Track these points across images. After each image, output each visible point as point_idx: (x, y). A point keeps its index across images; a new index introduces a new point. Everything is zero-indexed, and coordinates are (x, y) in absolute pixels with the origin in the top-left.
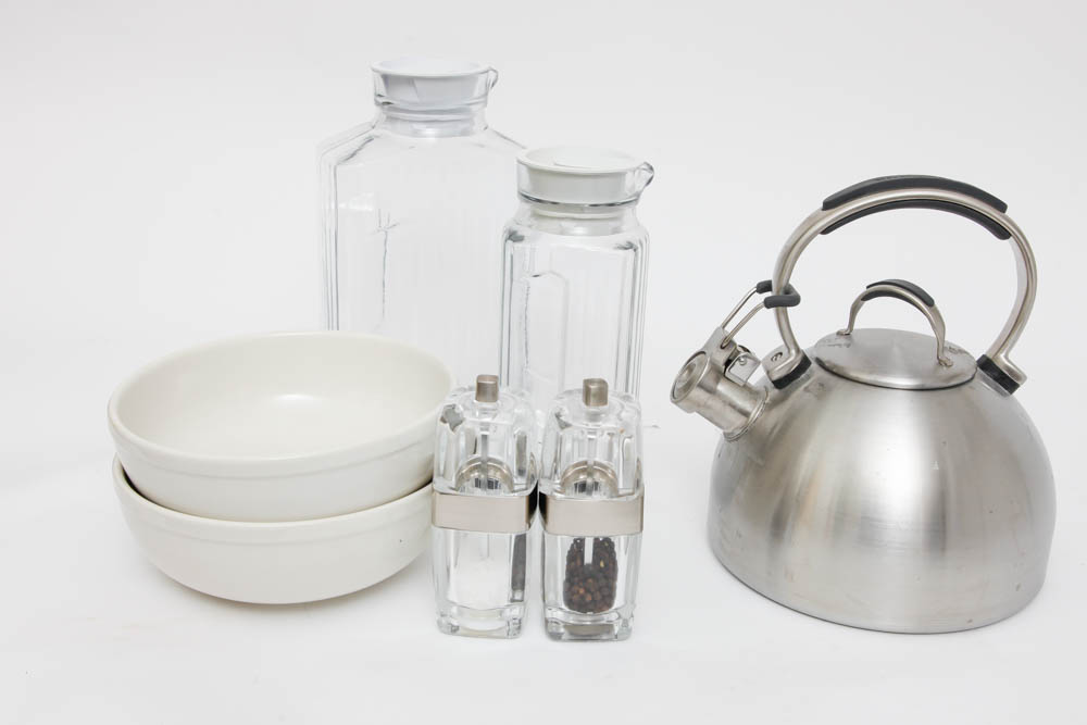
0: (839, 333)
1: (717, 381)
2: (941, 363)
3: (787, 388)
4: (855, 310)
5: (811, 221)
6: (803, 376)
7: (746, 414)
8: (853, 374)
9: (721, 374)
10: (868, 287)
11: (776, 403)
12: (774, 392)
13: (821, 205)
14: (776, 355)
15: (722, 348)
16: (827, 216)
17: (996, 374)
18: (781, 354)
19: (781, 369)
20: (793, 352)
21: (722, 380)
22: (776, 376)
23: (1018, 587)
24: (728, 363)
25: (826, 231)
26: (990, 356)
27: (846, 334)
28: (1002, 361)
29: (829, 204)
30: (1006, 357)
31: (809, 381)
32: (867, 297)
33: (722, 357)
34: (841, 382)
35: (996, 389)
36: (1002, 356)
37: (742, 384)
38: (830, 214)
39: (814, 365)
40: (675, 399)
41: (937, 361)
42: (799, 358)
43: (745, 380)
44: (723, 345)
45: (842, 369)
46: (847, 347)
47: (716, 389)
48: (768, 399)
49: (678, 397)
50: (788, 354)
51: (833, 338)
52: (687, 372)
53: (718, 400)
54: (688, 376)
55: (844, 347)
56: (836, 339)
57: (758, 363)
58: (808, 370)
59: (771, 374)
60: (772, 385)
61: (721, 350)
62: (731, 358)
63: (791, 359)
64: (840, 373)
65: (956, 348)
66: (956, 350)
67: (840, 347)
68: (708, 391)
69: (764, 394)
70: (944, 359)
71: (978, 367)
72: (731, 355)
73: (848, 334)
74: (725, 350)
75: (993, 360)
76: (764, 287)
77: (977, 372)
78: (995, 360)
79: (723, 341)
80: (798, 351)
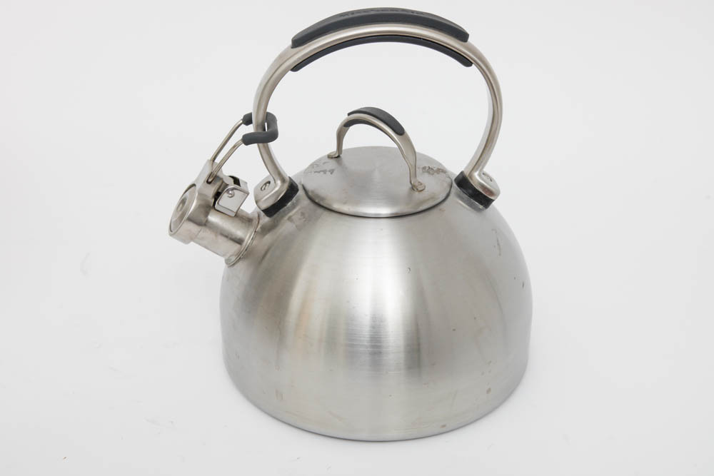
0: (330, 157)
1: (207, 214)
2: (413, 188)
3: (275, 216)
4: (340, 136)
5: (282, 58)
6: (289, 204)
7: (239, 241)
8: (336, 206)
9: (210, 206)
10: (349, 114)
11: (266, 230)
12: (265, 220)
13: (290, 43)
14: (265, 184)
15: (208, 182)
16: (297, 53)
17: (470, 191)
18: (269, 182)
19: (269, 199)
20: (279, 182)
21: (212, 212)
22: (265, 206)
23: (489, 391)
24: (217, 195)
25: (296, 68)
26: (467, 174)
27: (337, 157)
28: (477, 178)
29: (299, 41)
30: (479, 175)
31: (295, 211)
32: (348, 124)
33: (211, 191)
34: (326, 213)
35: (471, 205)
36: (476, 174)
37: (233, 215)
38: (300, 51)
39: (301, 193)
40: (171, 231)
41: (410, 186)
42: (286, 186)
43: (235, 210)
44: (210, 180)
45: (323, 199)
46: (331, 173)
47: (207, 221)
48: (259, 226)
49: (173, 230)
50: (275, 182)
51: (323, 161)
52: (181, 206)
53: (209, 232)
54: (181, 210)
55: (328, 173)
56: (324, 163)
57: (248, 194)
58: (294, 198)
59: (260, 204)
60: (262, 214)
61: (208, 185)
62: (220, 191)
63: (277, 189)
64: (322, 203)
65: (435, 167)
66: (435, 169)
67: (325, 173)
68: (199, 224)
69: (255, 222)
70: (416, 184)
71: (455, 185)
72: (219, 189)
73: (339, 157)
74: (212, 184)
75: (469, 178)
76: (247, 120)
77: (453, 190)
78: (470, 177)
79: (210, 176)
80: (283, 180)
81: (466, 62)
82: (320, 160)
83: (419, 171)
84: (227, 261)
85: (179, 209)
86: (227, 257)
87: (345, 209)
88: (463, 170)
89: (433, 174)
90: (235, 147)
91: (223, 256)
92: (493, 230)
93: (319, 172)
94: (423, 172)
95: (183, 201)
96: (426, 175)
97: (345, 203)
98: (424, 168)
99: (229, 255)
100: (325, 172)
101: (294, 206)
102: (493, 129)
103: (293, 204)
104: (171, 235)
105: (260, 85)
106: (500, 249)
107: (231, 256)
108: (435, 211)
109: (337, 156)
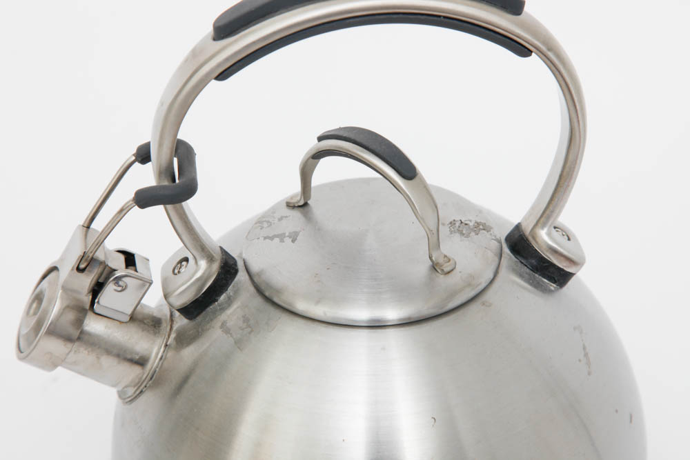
0: (291, 206)
1: (81, 320)
2: (435, 267)
3: (199, 319)
4: (306, 173)
6: (223, 298)
7: (141, 362)
8: (301, 306)
9: (85, 307)
10: (320, 139)
11: (183, 340)
12: (181, 321)
14: (181, 262)
15: (78, 269)
16: (224, 48)
17: (534, 262)
18: (186, 260)
19: (185, 291)
20: (203, 263)
21: (90, 316)
22: (180, 302)
24: (97, 289)
25: (223, 75)
26: (527, 229)
27: (302, 206)
28: (545, 238)
29: (226, 28)
30: (549, 234)
31: (232, 311)
32: (318, 155)
34: (285, 318)
35: (537, 286)
36: (543, 232)
37: (127, 319)
39: (242, 276)
40: (21, 352)
41: (431, 263)
42: (216, 267)
43: (129, 311)
44: (82, 266)
45: (278, 291)
46: (293, 241)
47: (82, 332)
48: (173, 336)
49: (25, 349)
50: (196, 262)
51: (277, 215)
52: (34, 305)
53: (86, 352)
54: (35, 314)
55: (288, 240)
56: (281, 219)
57: (151, 284)
58: (230, 288)
59: (172, 300)
60: (177, 314)
61: (80, 274)
62: (101, 281)
63: (199, 275)
64: (276, 300)
65: (472, 219)
66: (471, 224)
67: (282, 241)
68: (68, 339)
69: (165, 326)
70: (441, 260)
71: (506, 250)
72: (99, 277)
73: (306, 204)
74: (86, 272)
75: (530, 239)
76: (143, 156)
77: (504, 262)
78: (534, 238)
79: (82, 258)
80: (211, 259)
81: (522, 50)
82: (273, 210)
83: (444, 231)
84: (121, 395)
85: (32, 311)
86: (120, 389)
87: (319, 311)
88: (519, 221)
89: (468, 236)
90: (122, 212)
91: (114, 386)
92: (575, 329)
93: (272, 238)
94: (451, 232)
95: (38, 298)
96: (457, 237)
97: (318, 302)
98: (452, 223)
99: (123, 384)
100: (281, 237)
101: (230, 301)
102: (571, 157)
103: (229, 298)
104: (21, 359)
105: (162, 104)
106: (588, 363)
107: (126, 387)
108: (474, 307)
109: (302, 203)
